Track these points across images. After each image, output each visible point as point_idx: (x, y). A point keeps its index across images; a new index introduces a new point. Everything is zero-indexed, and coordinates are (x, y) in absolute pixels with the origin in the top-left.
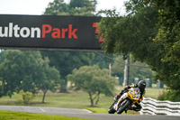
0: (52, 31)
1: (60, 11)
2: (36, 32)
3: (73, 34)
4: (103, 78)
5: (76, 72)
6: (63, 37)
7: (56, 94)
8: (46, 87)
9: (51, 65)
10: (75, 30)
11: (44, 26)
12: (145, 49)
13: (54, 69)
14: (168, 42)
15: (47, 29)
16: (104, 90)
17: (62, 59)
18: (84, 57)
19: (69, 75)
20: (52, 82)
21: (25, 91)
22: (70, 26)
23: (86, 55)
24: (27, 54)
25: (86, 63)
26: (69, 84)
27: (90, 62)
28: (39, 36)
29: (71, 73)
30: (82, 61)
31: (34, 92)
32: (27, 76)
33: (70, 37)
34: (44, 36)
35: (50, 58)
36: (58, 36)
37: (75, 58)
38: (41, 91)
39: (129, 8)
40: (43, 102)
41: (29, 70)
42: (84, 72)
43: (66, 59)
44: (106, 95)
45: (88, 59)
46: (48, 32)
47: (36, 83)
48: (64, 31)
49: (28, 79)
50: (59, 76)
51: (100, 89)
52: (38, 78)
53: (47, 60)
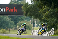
0: (9, 10)
1: (14, 3)
2: (4, 10)
3: (16, 10)
4: (28, 24)
5: (20, 23)
6: (13, 11)
7: (13, 30)
8: (10, 28)
9: (11, 20)
10: (16, 9)
11: (6, 8)
12: (37, 15)
13: (12, 22)
14: (44, 12)
15: (7, 9)
16: (29, 28)
17: (15, 19)
18: (22, 18)
19: (17, 24)
20: (12, 26)
21: (3, 29)
22: (15, 8)
23: (23, 17)
24: (4, 17)
25: (23, 20)
26: (17, 26)
27: (24, 19)
28: (5, 11)
29: (18, 23)
30: (22, 19)
31: (6, 29)
32: (4, 24)
33: (15, 11)
34: (6, 11)
35: (11, 18)
36: (11, 11)
37: (19, 18)
38: (8, 29)
39: (32, 2)
40: (9, 33)
41: (4, 22)
42: (22, 22)
43: (16, 18)
44: (29, 30)
45: (24, 18)
46: (8, 10)
47: (7, 27)
48: (13, 9)
49: (4, 25)
50: (14, 24)
51: (28, 28)
52: (7, 25)
53: (10, 19)
